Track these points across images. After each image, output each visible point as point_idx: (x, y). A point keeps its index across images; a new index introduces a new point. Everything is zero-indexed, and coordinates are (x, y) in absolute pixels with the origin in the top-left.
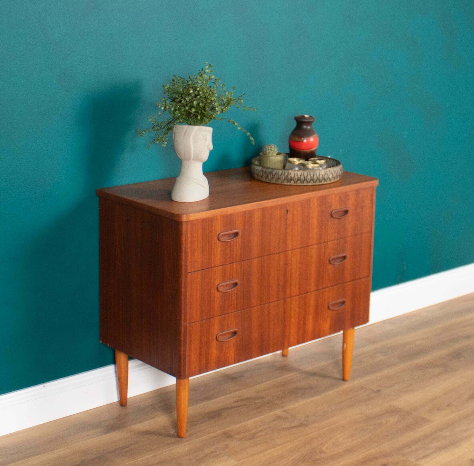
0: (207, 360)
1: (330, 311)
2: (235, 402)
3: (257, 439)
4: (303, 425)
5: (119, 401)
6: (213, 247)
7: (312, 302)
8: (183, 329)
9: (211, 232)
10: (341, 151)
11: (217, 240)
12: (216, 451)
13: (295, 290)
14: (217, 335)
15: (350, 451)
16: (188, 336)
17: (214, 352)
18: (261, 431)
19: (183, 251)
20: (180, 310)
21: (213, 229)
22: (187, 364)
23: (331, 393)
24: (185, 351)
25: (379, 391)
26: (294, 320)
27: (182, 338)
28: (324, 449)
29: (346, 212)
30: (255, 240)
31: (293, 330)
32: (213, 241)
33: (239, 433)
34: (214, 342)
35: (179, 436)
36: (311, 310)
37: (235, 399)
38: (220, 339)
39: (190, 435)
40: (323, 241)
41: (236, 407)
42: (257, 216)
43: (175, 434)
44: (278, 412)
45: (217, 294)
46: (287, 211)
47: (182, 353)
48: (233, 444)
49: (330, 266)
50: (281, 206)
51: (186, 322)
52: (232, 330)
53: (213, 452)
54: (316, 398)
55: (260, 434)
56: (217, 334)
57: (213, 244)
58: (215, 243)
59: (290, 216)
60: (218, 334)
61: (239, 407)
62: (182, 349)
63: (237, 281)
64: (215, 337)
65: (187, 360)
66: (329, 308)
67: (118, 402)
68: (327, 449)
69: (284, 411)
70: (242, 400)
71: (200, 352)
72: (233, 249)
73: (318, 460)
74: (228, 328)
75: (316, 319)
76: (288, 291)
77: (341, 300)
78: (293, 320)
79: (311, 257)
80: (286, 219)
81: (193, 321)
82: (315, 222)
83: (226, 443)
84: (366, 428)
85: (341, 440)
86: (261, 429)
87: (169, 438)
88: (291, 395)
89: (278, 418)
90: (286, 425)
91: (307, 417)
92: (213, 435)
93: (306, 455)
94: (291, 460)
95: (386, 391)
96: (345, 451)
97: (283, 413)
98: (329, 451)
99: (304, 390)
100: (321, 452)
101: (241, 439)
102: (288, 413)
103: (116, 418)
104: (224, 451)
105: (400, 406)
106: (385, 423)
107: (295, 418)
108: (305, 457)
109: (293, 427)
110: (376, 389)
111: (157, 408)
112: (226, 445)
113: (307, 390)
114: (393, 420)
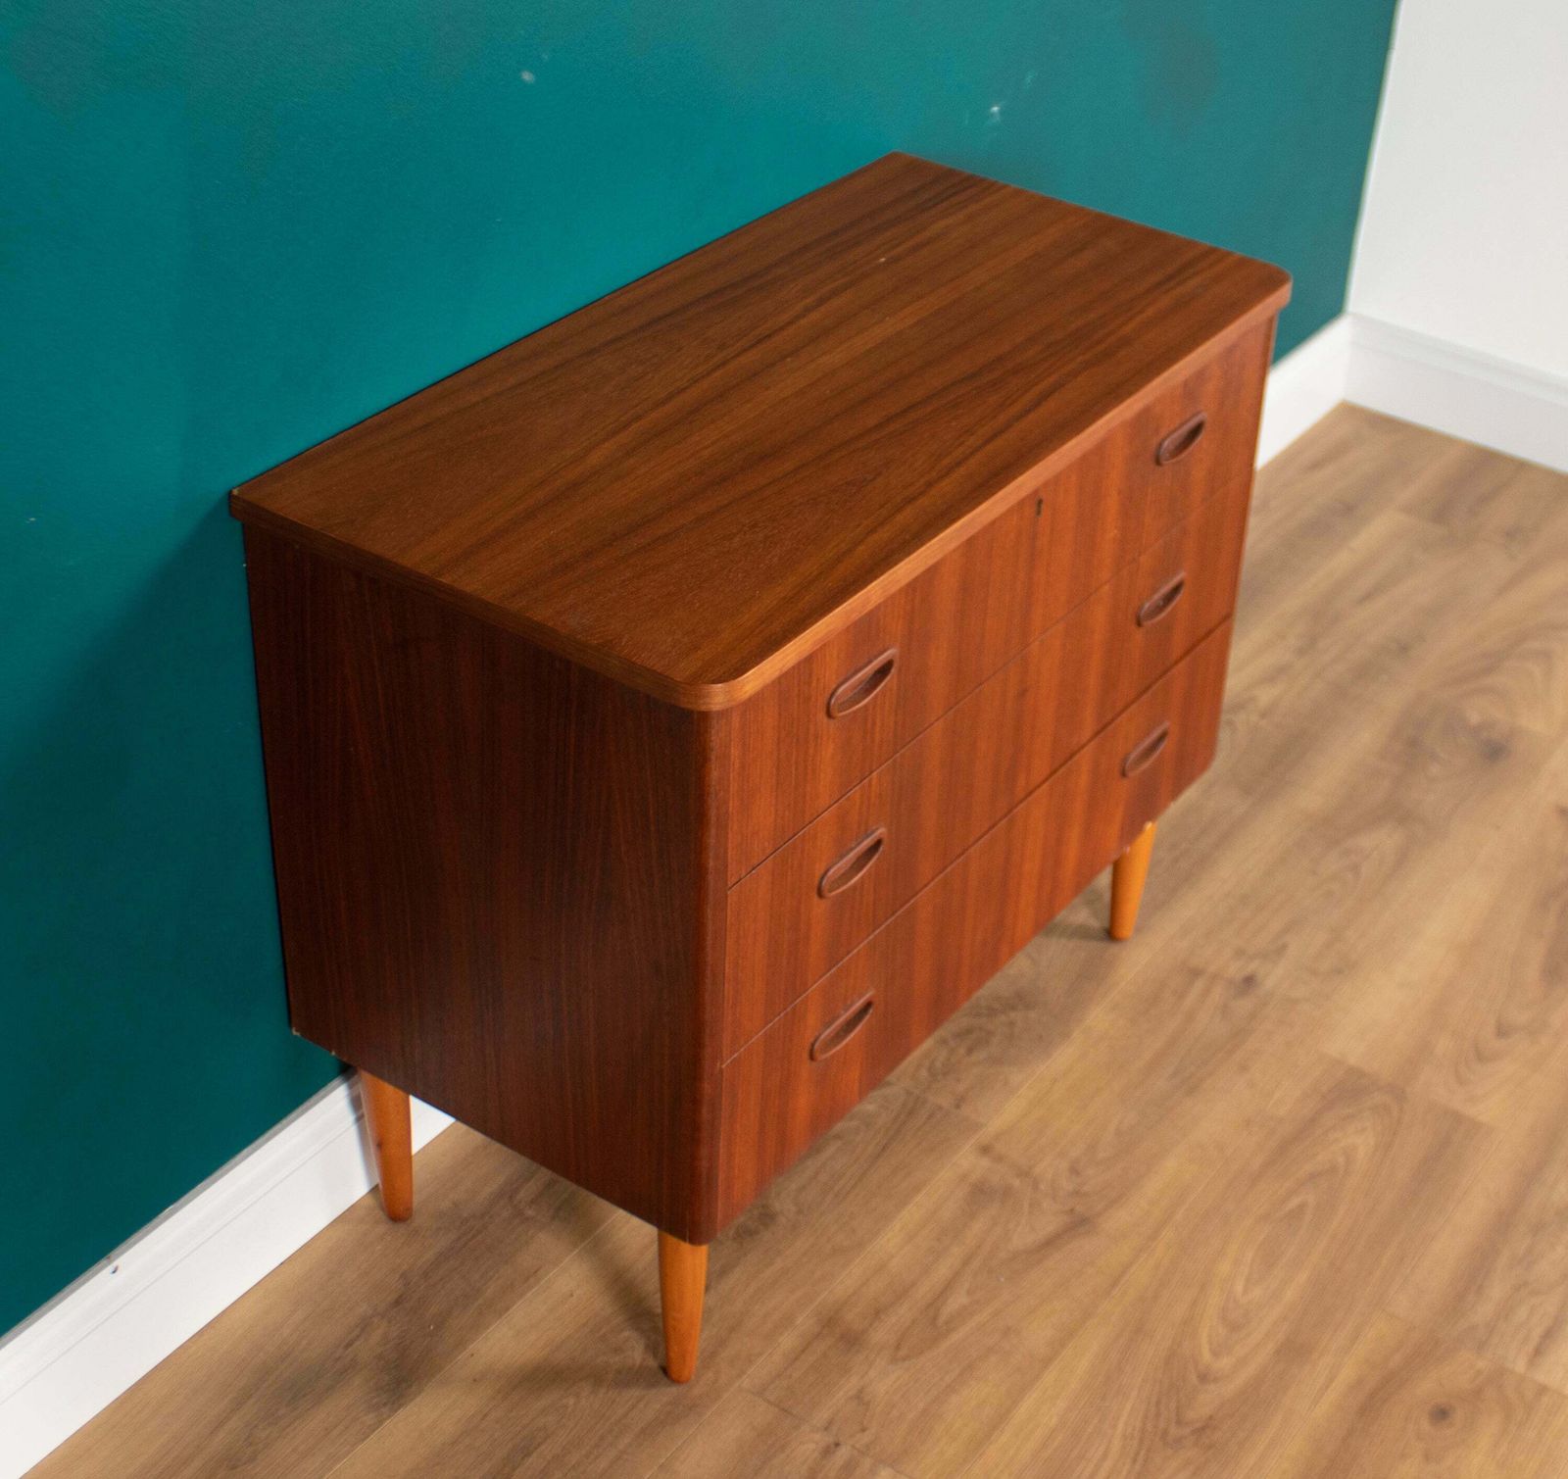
0: (783, 1141)
1: (1126, 783)
3: (955, 1337)
4: (1079, 1224)
5: (374, 1190)
6: (811, 751)
7: (1083, 779)
8: (707, 1087)
9: (807, 700)
11: (825, 719)
12: (837, 1445)
13: (1040, 767)
14: (813, 1046)
15: (1295, 1350)
16: (725, 1102)
17: (803, 1101)
18: (948, 1287)
19: (713, 819)
21: (814, 684)
22: (722, 1191)
23: (1099, 1017)
24: (714, 1155)
25: (1249, 981)
26: (1031, 865)
27: (707, 1118)
28: (1206, 1356)
29: (1198, 429)
30: (940, 656)
31: (1026, 899)
32: (811, 731)
33: (878, 1313)
35: (667, 1372)
36: (1079, 808)
38: (821, 1050)
39: (709, 1360)
40: (1129, 557)
43: (651, 1361)
44: (965, 1160)
45: (820, 909)
46: (1040, 504)
47: (704, 1164)
48: (884, 1380)
49: (1139, 636)
50: (1021, 505)
51: (721, 1061)
52: (859, 1005)
53: (828, 1451)
54: (1064, 1057)
55: (952, 1305)
56: (812, 1040)
57: (812, 740)
58: (816, 737)
59: (1045, 514)
60: (816, 1041)
62: (706, 1153)
63: (881, 831)
64: (806, 1056)
65: (721, 1177)
66: (1123, 774)
67: (371, 1201)
68: (1216, 1354)
69: (986, 1151)
71: (762, 1128)
72: (874, 724)
73: (1207, 1426)
74: (846, 1003)
75: (1088, 828)
76: (1022, 782)
77: (1156, 734)
78: (1027, 867)
79: (1092, 633)
80: (1035, 536)
81: (742, 1041)
82: (1112, 505)
83: (851, 1384)
84: (1295, 1202)
85: (1239, 1287)
86: (943, 1270)
87: (635, 1393)
88: (970, 1051)
89: (980, 1194)
90: (1024, 1236)
91: (1074, 1171)
92: (787, 1341)
93: (1158, 1403)
94: (1117, 1444)
95: (1274, 977)
96: (1278, 1352)
97: (985, 1162)
98: (1225, 1363)
99: (1003, 1018)
100: (1204, 1378)
101: (898, 1347)
102: (999, 1159)
103: (397, 1302)
104: (866, 1438)
105: (1352, 1061)
106: (1341, 1160)
107: (1035, 1186)
108: (1158, 1415)
109: (1051, 1243)
110: (1236, 970)
111: (530, 1213)
112: (859, 1397)
113: (1013, 1015)
114: (1359, 1140)
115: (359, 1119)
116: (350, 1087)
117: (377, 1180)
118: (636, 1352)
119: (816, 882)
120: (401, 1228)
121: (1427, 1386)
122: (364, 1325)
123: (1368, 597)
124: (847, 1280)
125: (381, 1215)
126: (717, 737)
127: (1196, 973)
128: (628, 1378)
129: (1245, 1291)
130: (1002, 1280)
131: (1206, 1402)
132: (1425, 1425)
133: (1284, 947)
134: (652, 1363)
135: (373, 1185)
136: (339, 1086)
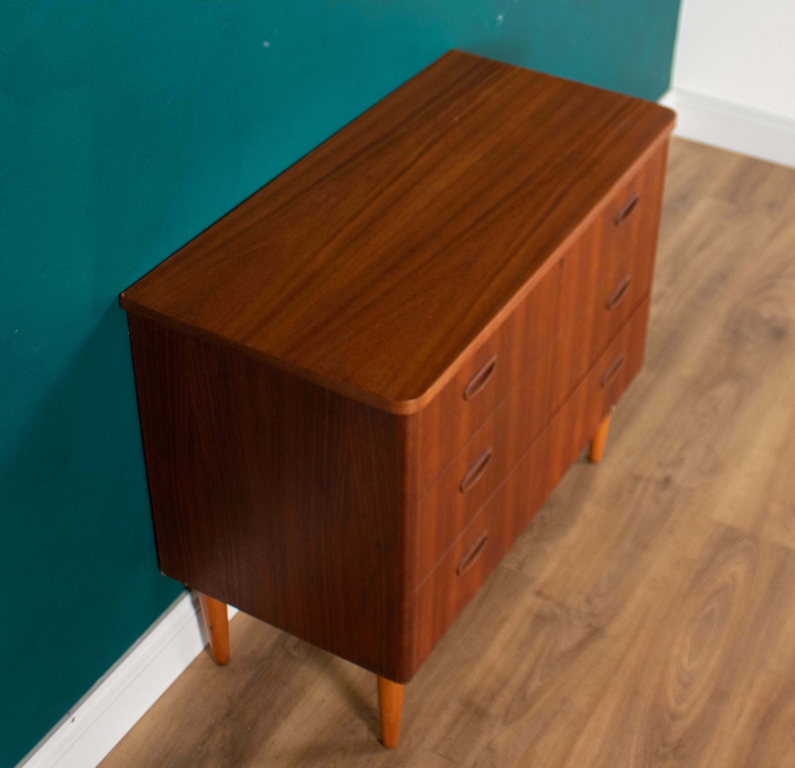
0: (444, 619)
3: (537, 706)
4: (595, 632)
6: (456, 420)
7: (584, 395)
8: (408, 604)
11: (463, 402)
14: (459, 568)
15: (720, 696)
16: (417, 609)
17: (454, 598)
19: (409, 469)
22: (415, 653)
23: (590, 509)
24: (412, 636)
25: (667, 481)
27: (408, 619)
28: (673, 704)
29: (635, 202)
32: (457, 409)
33: (493, 696)
34: (454, 582)
35: (382, 743)
36: (582, 409)
39: (404, 733)
45: (461, 498)
46: (562, 261)
47: (407, 643)
48: (500, 738)
51: (415, 589)
52: (480, 540)
55: (533, 687)
57: (456, 415)
58: (458, 412)
59: (565, 268)
60: (459, 565)
62: (406, 636)
63: (490, 450)
64: (455, 573)
65: (415, 646)
66: (603, 387)
69: (539, 594)
72: (486, 398)
73: (681, 745)
74: (474, 541)
75: (586, 419)
77: (618, 360)
78: (558, 447)
80: (560, 279)
82: (596, 251)
83: (484, 740)
84: (709, 608)
85: (685, 662)
86: (525, 667)
87: (367, 757)
89: (539, 620)
90: (566, 642)
91: (588, 601)
92: (446, 718)
93: (651, 735)
94: (632, 760)
95: (680, 476)
96: (711, 698)
97: (540, 601)
98: (683, 707)
100: (674, 717)
102: (547, 598)
103: (228, 715)
105: (728, 522)
106: (730, 581)
107: (569, 612)
108: (652, 742)
109: (581, 646)
110: (659, 474)
111: (295, 653)
112: (489, 747)
114: (738, 569)
116: (192, 596)
118: (364, 733)
120: (225, 669)
122: (211, 730)
124: (474, 678)
125: (211, 662)
127: (637, 478)
128: (361, 748)
129: (690, 665)
131: (677, 731)
133: (683, 458)
134: (373, 738)
135: (206, 645)
136: (185, 596)
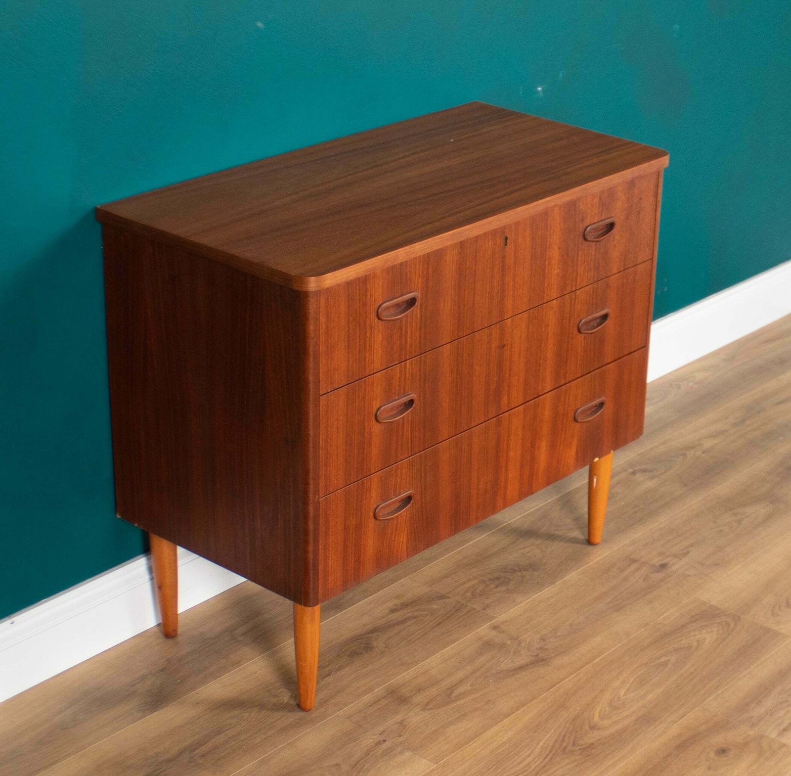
0: (358, 561)
1: (578, 425)
2: (393, 611)
3: (459, 703)
4: (539, 660)
6: (368, 334)
7: (547, 413)
8: (311, 509)
9: (365, 304)
10: (561, 75)
11: (376, 319)
12: (385, 741)
13: (517, 396)
14: (375, 510)
15: (647, 720)
16: (322, 522)
17: (370, 543)
18: (460, 682)
19: (311, 353)
20: (307, 472)
21: (368, 297)
22: (321, 575)
23: (573, 576)
24: (316, 552)
25: (663, 566)
26: (515, 453)
27: (311, 527)
28: (596, 718)
29: (611, 226)
30: (447, 307)
31: (513, 473)
32: (368, 323)
33: (419, 690)
34: (372, 523)
35: (300, 706)
36: (545, 429)
37: (390, 605)
38: (381, 514)
39: (323, 703)
40: (569, 289)
41: (397, 624)
42: (451, 259)
43: (292, 702)
44: (484, 630)
45: (376, 428)
46: (506, 238)
47: (311, 556)
48: (415, 717)
49: (581, 337)
50: (494, 233)
51: (319, 496)
52: (404, 495)
53: (378, 743)
54: (547, 592)
55: (461, 689)
56: (375, 506)
57: (368, 328)
58: (371, 327)
59: (510, 248)
60: (377, 508)
61: (403, 622)
62: (311, 548)
63: (413, 396)
64: (371, 514)
65: (321, 568)
66: (575, 420)
68: (602, 718)
69: (495, 628)
70: (405, 605)
71: (345, 547)
72: (406, 332)
73: (591, 746)
74: (395, 491)
75: (553, 446)
76: (505, 400)
77: (597, 401)
78: (512, 454)
79: (547, 325)
80: (504, 257)
81: (331, 490)
82: (555, 253)
83: (399, 718)
84: (663, 659)
85: (622, 692)
86: (460, 675)
87: (281, 713)
88: (497, 587)
89: (487, 645)
90: (507, 663)
91: (543, 639)
92: (368, 698)
93: (564, 736)
94: (537, 751)
95: (678, 566)
96: (637, 720)
97: (494, 633)
98: (606, 722)
99: (519, 574)
100: (593, 728)
101: (427, 705)
102: (502, 632)
103: (162, 670)
104: (401, 739)
105: (713, 603)
106: (695, 644)
107: (519, 644)
108: (563, 741)
109: (521, 668)
110: (657, 561)
111: (241, 639)
112: (401, 723)
113: (525, 573)
114: (708, 636)
115: (152, 579)
117: (161, 621)
118: (285, 697)
119: (374, 411)
120: (171, 641)
121: (718, 740)
122: (143, 678)
123: (782, 402)
124: (404, 676)
125: (161, 635)
126: (312, 307)
127: (634, 561)
128: (280, 707)
129: (625, 694)
130: (491, 681)
131: (593, 737)
132: (712, 755)
133: (688, 552)
135: (159, 623)
